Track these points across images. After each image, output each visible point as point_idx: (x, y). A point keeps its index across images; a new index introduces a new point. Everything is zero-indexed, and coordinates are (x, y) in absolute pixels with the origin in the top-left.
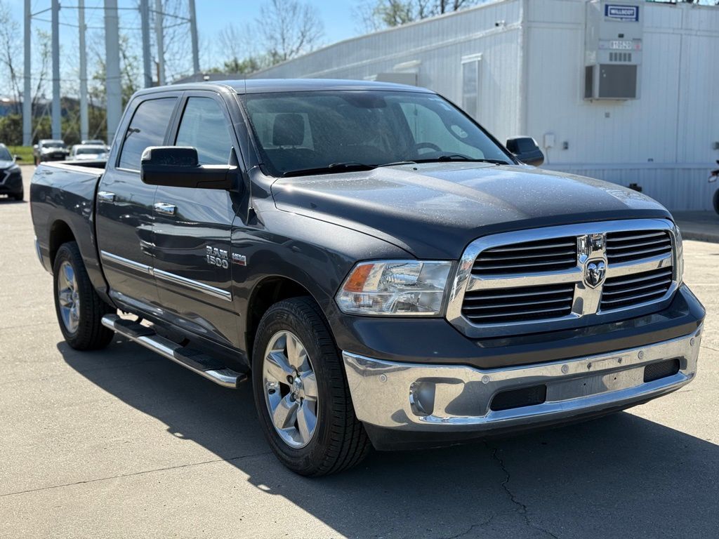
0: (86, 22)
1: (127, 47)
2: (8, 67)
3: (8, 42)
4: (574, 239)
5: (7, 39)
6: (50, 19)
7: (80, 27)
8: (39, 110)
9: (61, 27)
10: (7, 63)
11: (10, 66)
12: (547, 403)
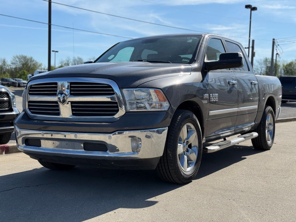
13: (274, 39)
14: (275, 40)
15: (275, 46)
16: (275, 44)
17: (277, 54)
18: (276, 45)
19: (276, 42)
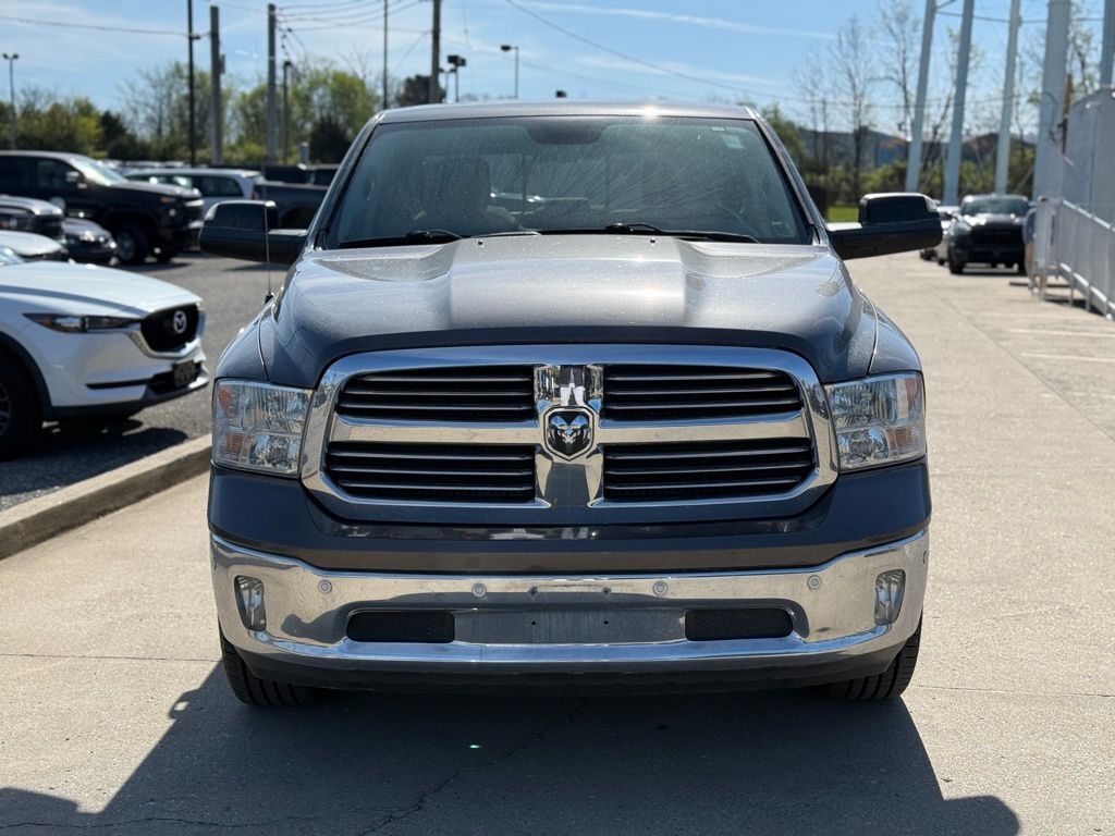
0: (1022, 12)
1: (1089, 49)
2: (900, 89)
3: (904, 52)
4: (527, 371)
5: (902, 47)
6: (961, 12)
7: (1010, 22)
8: (933, 150)
9: (975, 23)
10: (900, 84)
11: (905, 88)
12: (455, 642)
13: (272, 8)
14: (277, 12)
15: (278, 35)
16: (278, 25)
17: (287, 64)
18: (281, 30)
19: (279, 18)
